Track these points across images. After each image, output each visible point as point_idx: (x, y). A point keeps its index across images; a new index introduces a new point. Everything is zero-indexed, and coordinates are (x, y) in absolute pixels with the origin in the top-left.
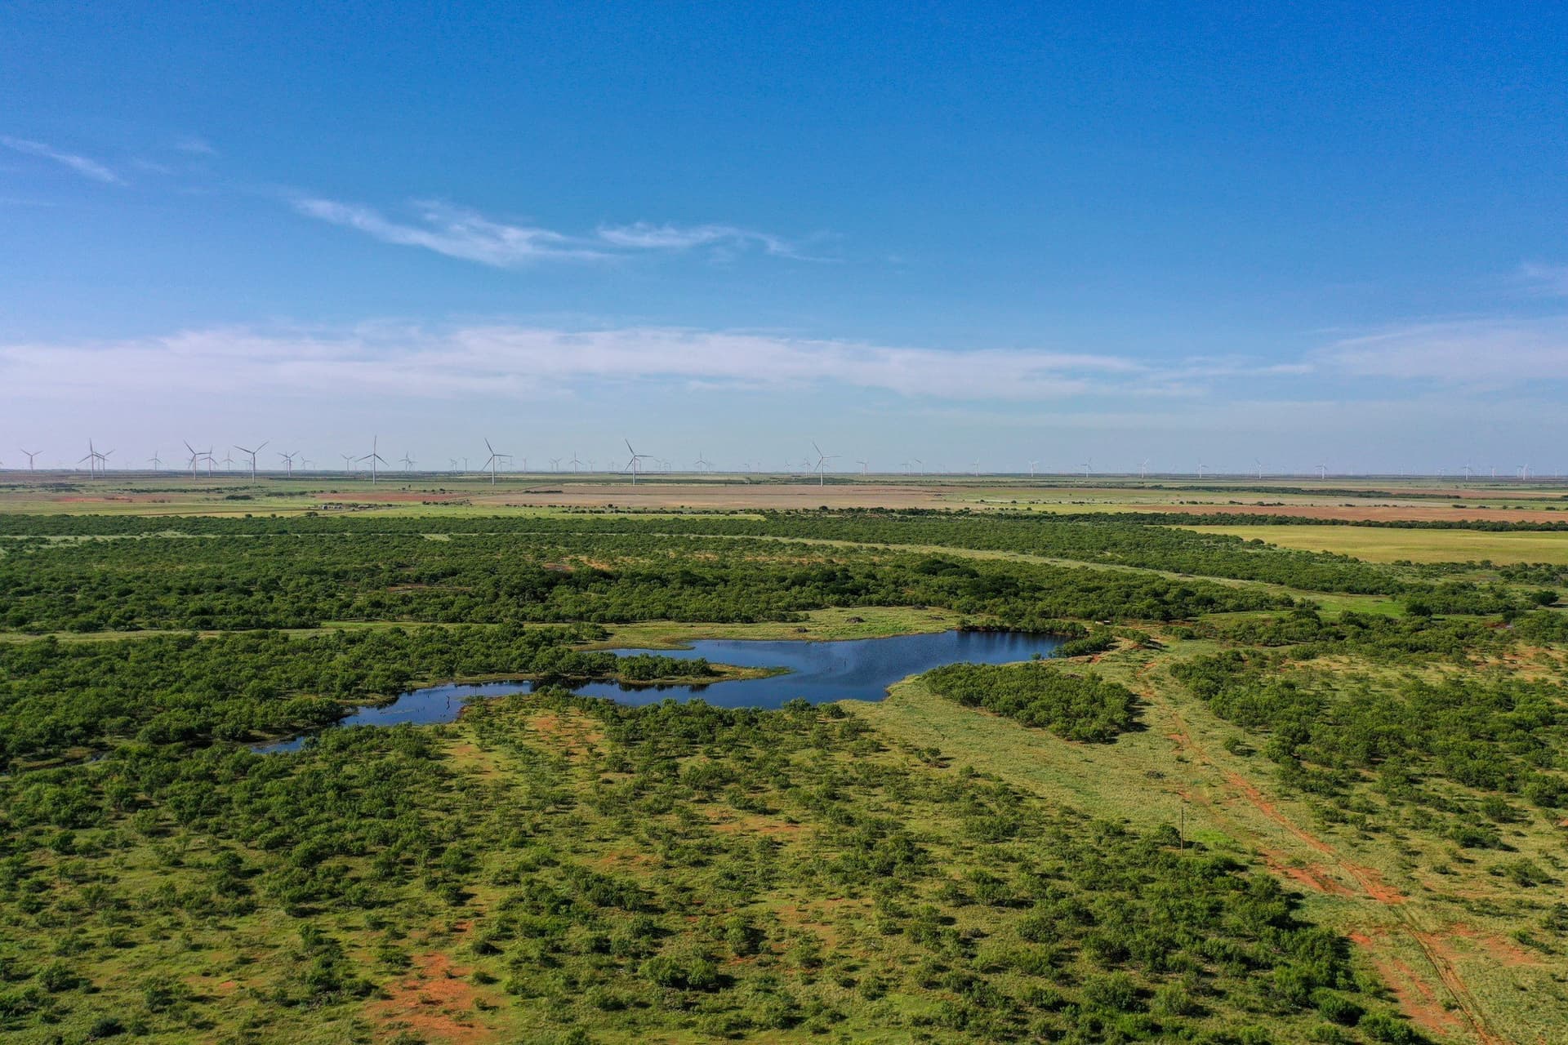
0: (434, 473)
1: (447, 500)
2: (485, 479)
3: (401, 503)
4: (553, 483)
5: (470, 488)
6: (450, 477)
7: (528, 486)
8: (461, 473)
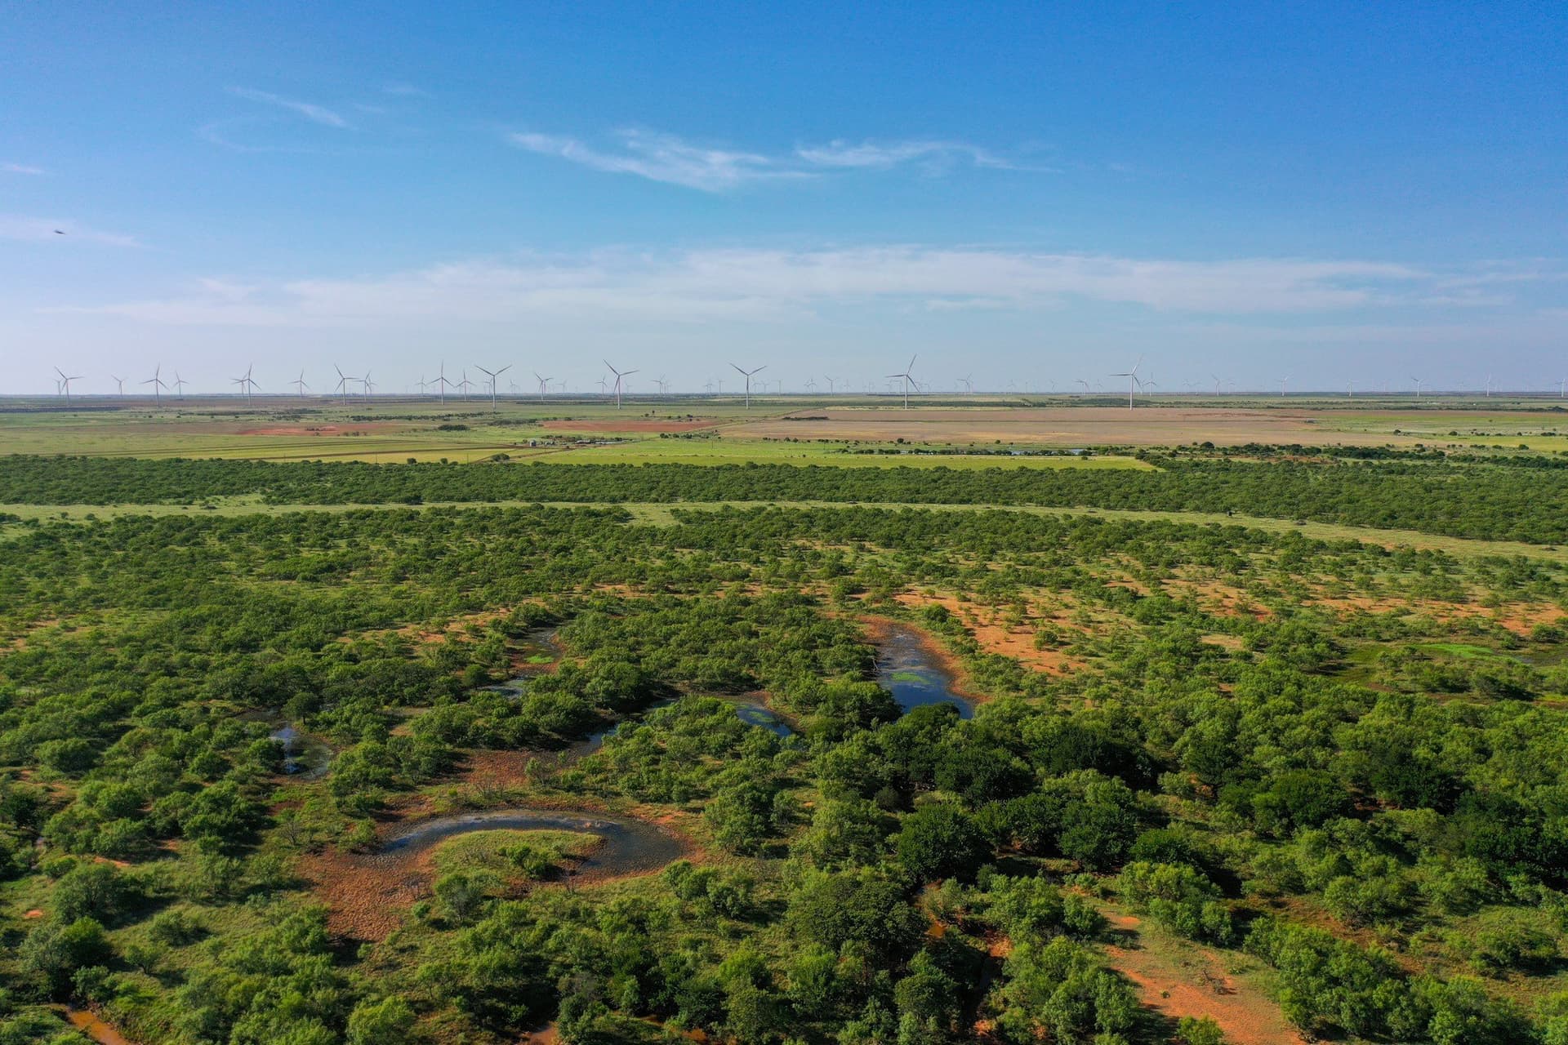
0: (688, 396)
1: (691, 432)
2: (739, 402)
3: (635, 435)
4: (815, 408)
5: (723, 413)
6: (704, 400)
7: (787, 410)
8: (715, 396)
